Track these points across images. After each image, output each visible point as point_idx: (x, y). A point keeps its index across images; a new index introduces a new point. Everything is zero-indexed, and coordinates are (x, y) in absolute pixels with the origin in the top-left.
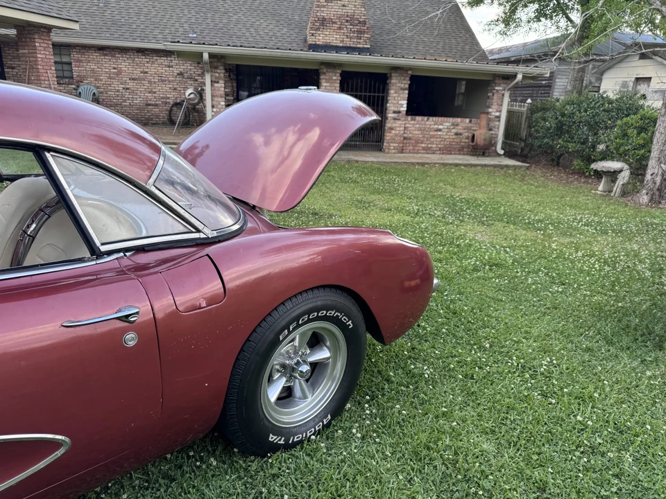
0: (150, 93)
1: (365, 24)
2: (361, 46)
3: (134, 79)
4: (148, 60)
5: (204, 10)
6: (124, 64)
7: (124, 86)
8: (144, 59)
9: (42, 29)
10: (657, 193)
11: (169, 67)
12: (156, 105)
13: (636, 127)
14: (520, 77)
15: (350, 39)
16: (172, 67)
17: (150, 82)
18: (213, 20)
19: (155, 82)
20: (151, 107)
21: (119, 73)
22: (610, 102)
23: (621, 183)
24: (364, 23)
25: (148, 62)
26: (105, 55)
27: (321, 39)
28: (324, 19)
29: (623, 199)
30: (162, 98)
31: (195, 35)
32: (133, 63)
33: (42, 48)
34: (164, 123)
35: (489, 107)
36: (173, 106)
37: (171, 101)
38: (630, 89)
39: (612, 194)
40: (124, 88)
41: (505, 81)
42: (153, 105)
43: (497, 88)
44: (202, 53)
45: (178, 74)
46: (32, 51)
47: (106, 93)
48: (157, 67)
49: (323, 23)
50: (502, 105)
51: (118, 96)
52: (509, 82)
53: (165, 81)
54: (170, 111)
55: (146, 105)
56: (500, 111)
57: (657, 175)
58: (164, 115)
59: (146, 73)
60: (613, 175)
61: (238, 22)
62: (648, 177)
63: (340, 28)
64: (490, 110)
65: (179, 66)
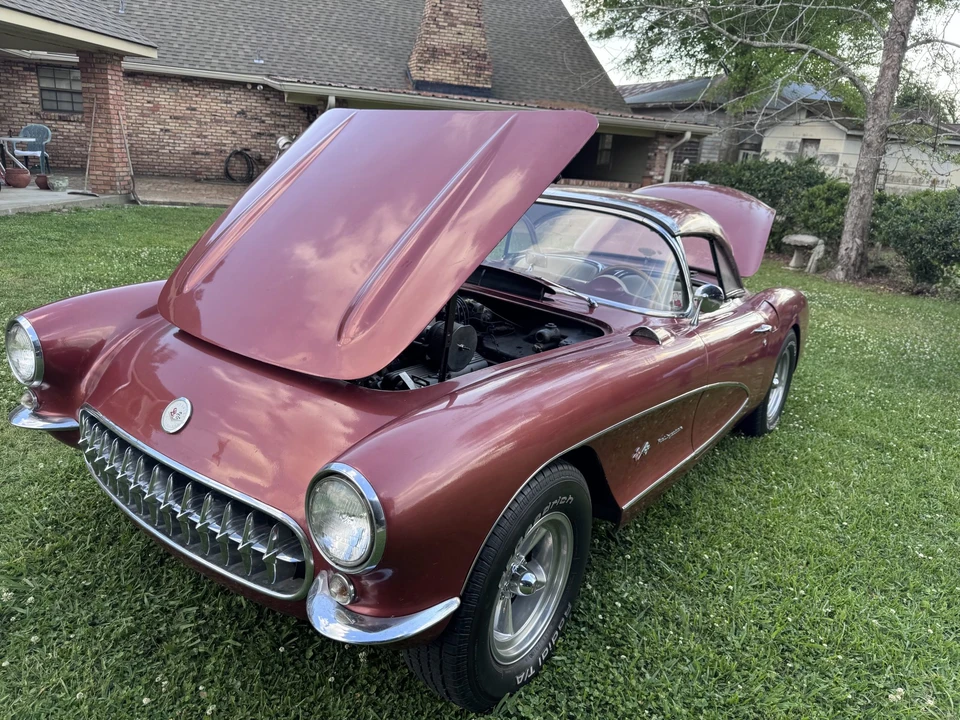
0: (198, 137)
1: (486, 58)
2: (481, 85)
3: (177, 118)
4: (197, 92)
5: (265, 26)
6: (164, 97)
7: (162, 127)
8: (192, 91)
9: (115, 57)
10: (852, 268)
11: (226, 102)
12: (207, 154)
13: (823, 199)
14: (688, 135)
15: (468, 75)
16: (230, 102)
17: (199, 122)
18: (281, 41)
19: (206, 123)
20: (200, 156)
21: (156, 108)
22: (791, 169)
23: (816, 258)
24: (484, 56)
25: (197, 96)
26: (136, 83)
27: (431, 74)
28: (435, 50)
29: (818, 276)
30: (216, 144)
31: (262, 62)
32: (176, 95)
33: (113, 82)
34: (218, 180)
35: (650, 169)
36: (230, 156)
37: (228, 149)
38: (797, 150)
39: (807, 270)
40: (162, 130)
41: (669, 140)
42: (202, 154)
43: (660, 147)
44: (327, 96)
45: (239, 113)
46: (102, 86)
47: (137, 136)
48: (210, 103)
49: (434, 54)
50: (665, 168)
51: (153, 140)
52: (673, 140)
53: (220, 121)
54: (228, 161)
55: (193, 153)
56: (663, 175)
57: (852, 249)
58: (218, 168)
59: (194, 109)
60: (805, 250)
61: (314, 44)
62: (842, 251)
63: (455, 62)
64: (652, 173)
65: (240, 101)
